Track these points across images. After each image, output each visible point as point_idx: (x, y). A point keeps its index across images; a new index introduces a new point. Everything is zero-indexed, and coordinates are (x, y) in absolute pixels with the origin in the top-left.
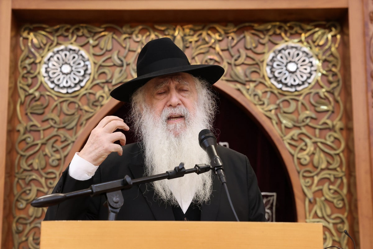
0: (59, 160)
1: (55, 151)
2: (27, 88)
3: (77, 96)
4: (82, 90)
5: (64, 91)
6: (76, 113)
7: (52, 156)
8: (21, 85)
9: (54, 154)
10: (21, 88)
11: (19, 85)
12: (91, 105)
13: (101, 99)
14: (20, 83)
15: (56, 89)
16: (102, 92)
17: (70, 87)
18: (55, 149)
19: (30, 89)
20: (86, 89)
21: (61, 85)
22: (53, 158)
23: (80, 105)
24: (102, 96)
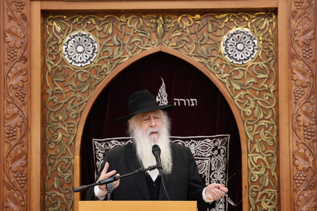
0: (77, 114)
2: (52, 63)
3: (88, 68)
4: (92, 64)
5: (79, 65)
6: (88, 81)
9: (72, 110)
10: (48, 63)
11: (47, 60)
12: (98, 74)
13: (105, 70)
14: (47, 59)
15: (73, 64)
16: (106, 65)
17: (83, 62)
18: (73, 107)
19: (55, 64)
20: (95, 63)
21: (77, 61)
22: (73, 113)
23: (91, 75)
24: (106, 68)
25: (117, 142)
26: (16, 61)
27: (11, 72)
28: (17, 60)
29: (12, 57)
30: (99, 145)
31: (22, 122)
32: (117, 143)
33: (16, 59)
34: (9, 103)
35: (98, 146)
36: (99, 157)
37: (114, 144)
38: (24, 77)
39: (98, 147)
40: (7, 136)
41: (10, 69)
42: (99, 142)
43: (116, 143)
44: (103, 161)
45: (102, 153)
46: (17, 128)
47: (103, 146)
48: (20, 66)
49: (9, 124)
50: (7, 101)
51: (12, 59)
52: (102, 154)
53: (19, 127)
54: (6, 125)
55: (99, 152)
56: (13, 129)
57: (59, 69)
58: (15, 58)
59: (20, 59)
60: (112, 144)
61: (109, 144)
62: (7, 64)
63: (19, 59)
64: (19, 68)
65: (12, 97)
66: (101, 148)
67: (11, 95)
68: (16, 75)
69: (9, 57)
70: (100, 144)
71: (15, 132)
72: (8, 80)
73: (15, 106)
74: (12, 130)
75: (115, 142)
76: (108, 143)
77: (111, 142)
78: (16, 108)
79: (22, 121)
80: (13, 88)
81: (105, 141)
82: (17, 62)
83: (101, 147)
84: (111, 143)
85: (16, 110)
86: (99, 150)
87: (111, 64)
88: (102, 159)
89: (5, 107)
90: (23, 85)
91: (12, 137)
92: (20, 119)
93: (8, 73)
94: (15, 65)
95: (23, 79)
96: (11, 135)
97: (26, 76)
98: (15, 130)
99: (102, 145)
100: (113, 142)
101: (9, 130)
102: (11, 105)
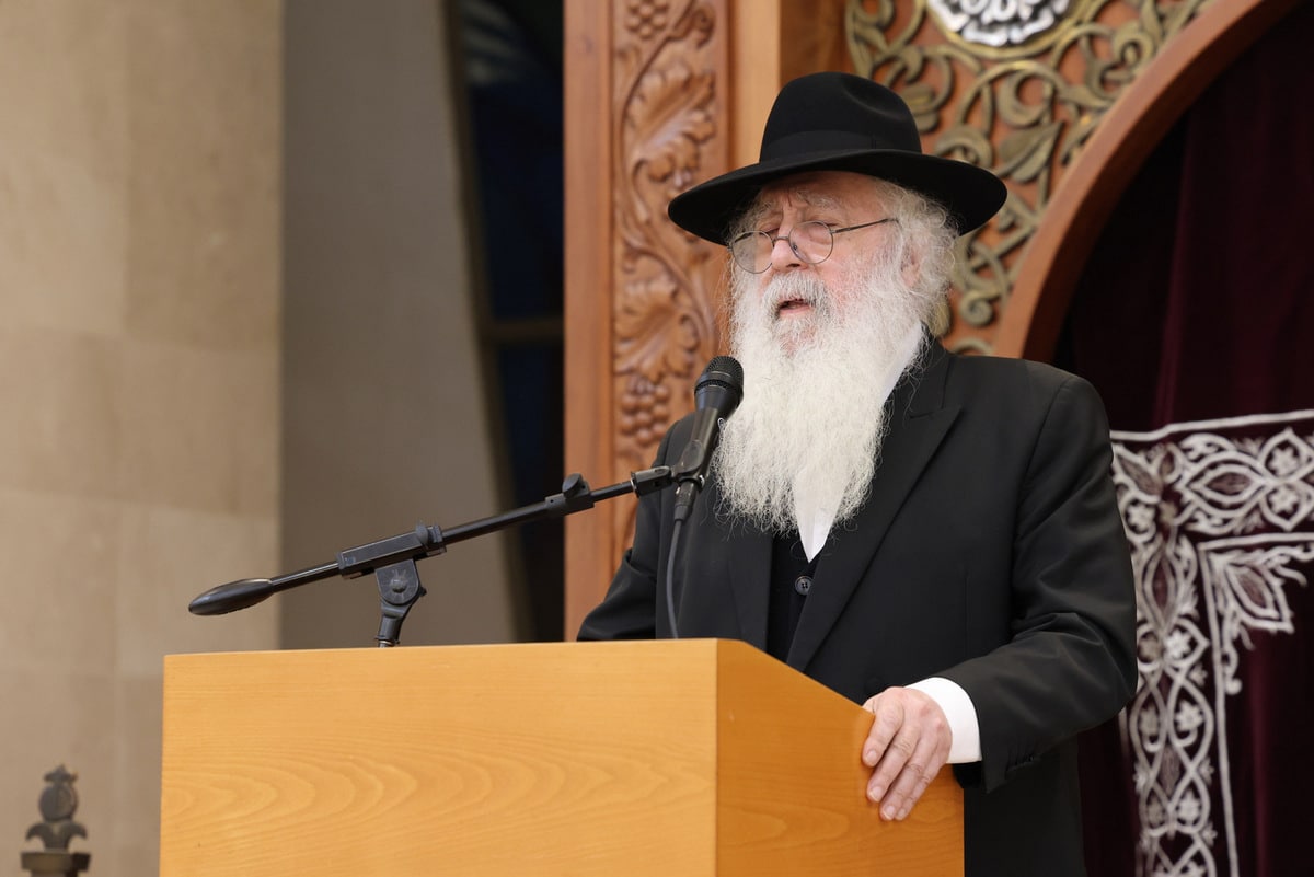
0: (993, 301)
1: (978, 270)
2: (877, 38)
3: (1048, 51)
4: (1067, 24)
5: (997, 38)
6: (1046, 120)
7: (969, 287)
8: (858, 27)
9: (974, 279)
10: (858, 38)
11: (850, 26)
12: (1095, 82)
13: (1130, 54)
14: (855, 18)
15: (971, 34)
16: (1134, 25)
17: (1016, 20)
18: (977, 261)
19: (888, 41)
20: (1079, 23)
21: (987, 18)
22: (974, 295)
23: (1061, 85)
24: (1135, 45)
25: (1222, 441)
26: (660, 37)
27: (643, 98)
28: (668, 31)
29: (647, 20)
30: (1136, 466)
31: (692, 350)
32: (1221, 449)
33: (661, 28)
34: (634, 254)
35: (1131, 468)
36: (1134, 529)
37: (1201, 457)
38: (698, 117)
39: (1127, 473)
40: (627, 421)
41: (638, 83)
42: (1133, 447)
43: (1212, 450)
44: (1152, 549)
45: (1148, 506)
46: (670, 380)
47: (1153, 469)
48: (681, 58)
49: (633, 361)
50: (627, 244)
51: (646, 30)
52: (1150, 514)
53: (678, 375)
54: (621, 366)
55: (1135, 502)
56: (650, 387)
57: (904, 70)
58: (659, 20)
59: (683, 27)
60: (1193, 455)
61: (1180, 458)
62: (623, 55)
63: (677, 26)
64: (678, 74)
65: (649, 222)
66: (1144, 481)
67: (642, 214)
68: (663, 107)
69: (634, 21)
70: (1139, 459)
71: (664, 401)
72: (629, 136)
73: (657, 266)
74: (646, 392)
75: (1209, 445)
76: (1172, 448)
77: (1188, 443)
78: (664, 278)
79: (691, 342)
80: (652, 178)
81: (1163, 441)
82: (669, 39)
83: (1146, 475)
84: (1186, 451)
85: (662, 287)
86: (1134, 492)
87: (1161, 18)
88: (1146, 537)
89: (620, 276)
90: (697, 156)
91: (649, 426)
92: (682, 335)
93: (628, 102)
94: (663, 58)
95: (695, 124)
96: (643, 417)
97: (711, 110)
98: (661, 391)
99: (1149, 460)
100: (1198, 443)
101: (635, 393)
102: (644, 262)
